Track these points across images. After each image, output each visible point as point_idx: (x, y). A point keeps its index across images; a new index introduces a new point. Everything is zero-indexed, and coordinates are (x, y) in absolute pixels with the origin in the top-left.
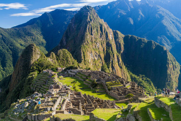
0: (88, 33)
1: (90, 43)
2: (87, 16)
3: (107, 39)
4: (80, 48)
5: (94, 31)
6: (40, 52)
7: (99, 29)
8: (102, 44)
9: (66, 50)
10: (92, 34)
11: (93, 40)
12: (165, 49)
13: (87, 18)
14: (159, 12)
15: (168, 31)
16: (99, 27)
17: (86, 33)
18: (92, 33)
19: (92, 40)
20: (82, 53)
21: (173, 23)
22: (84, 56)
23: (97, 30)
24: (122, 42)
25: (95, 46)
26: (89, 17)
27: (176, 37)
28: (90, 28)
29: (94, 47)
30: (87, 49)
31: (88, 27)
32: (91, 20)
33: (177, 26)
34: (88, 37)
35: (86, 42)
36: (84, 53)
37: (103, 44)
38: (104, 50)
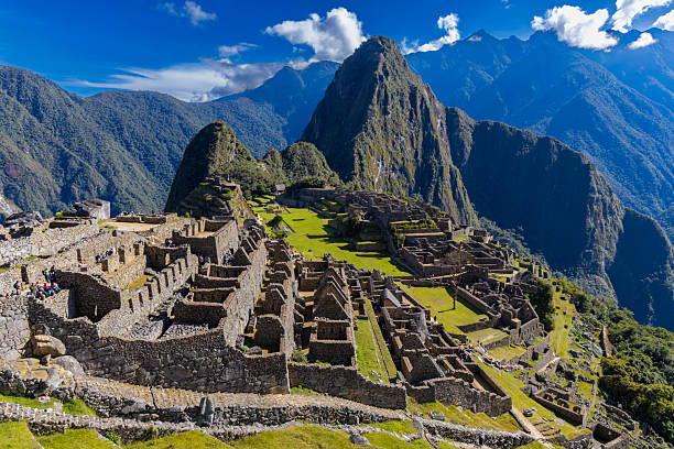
0: (376, 108)
1: (380, 132)
2: (378, 62)
3: (426, 127)
4: (353, 145)
5: (394, 103)
6: (237, 145)
7: (407, 99)
8: (412, 140)
9: (313, 146)
10: (385, 112)
11: (388, 126)
12: (586, 162)
13: (376, 69)
15: (598, 119)
16: (407, 93)
17: (370, 107)
18: (386, 108)
19: (385, 125)
20: (357, 159)
21: (615, 98)
22: (362, 165)
23: (401, 102)
24: (468, 137)
25: (394, 143)
26: (380, 66)
27: (618, 136)
28: (383, 94)
29: (390, 144)
30: (370, 148)
31: (376, 92)
32: (387, 74)
33: (623, 108)
34: (375, 119)
35: (370, 130)
36: (361, 158)
37: (415, 140)
38: (416, 156)
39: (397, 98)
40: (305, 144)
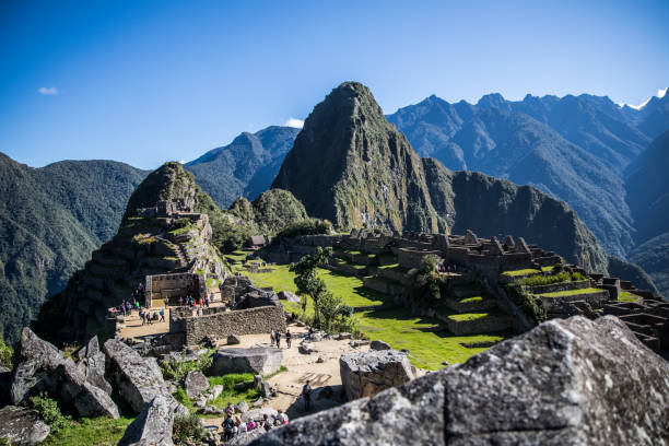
0: (355, 153)
1: (362, 181)
2: (352, 107)
3: (409, 176)
4: (333, 194)
5: (373, 148)
7: (386, 145)
8: (395, 190)
10: (366, 158)
11: (370, 174)
12: (568, 210)
13: (352, 113)
14: (526, 129)
15: (553, 173)
16: (386, 138)
17: (350, 152)
18: (366, 154)
19: (366, 173)
20: (339, 210)
21: (564, 154)
22: (345, 217)
23: (381, 148)
24: (447, 188)
25: (377, 193)
26: (356, 111)
27: (575, 190)
28: (361, 139)
29: (373, 194)
30: (352, 197)
31: (354, 138)
32: (363, 118)
33: (572, 162)
34: (356, 165)
35: (350, 178)
36: (343, 209)
37: (398, 189)
38: (401, 207)
39: (376, 144)
40: (281, 191)
